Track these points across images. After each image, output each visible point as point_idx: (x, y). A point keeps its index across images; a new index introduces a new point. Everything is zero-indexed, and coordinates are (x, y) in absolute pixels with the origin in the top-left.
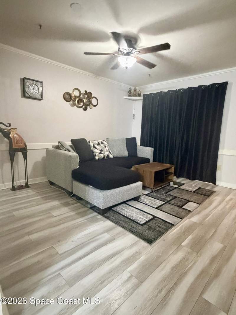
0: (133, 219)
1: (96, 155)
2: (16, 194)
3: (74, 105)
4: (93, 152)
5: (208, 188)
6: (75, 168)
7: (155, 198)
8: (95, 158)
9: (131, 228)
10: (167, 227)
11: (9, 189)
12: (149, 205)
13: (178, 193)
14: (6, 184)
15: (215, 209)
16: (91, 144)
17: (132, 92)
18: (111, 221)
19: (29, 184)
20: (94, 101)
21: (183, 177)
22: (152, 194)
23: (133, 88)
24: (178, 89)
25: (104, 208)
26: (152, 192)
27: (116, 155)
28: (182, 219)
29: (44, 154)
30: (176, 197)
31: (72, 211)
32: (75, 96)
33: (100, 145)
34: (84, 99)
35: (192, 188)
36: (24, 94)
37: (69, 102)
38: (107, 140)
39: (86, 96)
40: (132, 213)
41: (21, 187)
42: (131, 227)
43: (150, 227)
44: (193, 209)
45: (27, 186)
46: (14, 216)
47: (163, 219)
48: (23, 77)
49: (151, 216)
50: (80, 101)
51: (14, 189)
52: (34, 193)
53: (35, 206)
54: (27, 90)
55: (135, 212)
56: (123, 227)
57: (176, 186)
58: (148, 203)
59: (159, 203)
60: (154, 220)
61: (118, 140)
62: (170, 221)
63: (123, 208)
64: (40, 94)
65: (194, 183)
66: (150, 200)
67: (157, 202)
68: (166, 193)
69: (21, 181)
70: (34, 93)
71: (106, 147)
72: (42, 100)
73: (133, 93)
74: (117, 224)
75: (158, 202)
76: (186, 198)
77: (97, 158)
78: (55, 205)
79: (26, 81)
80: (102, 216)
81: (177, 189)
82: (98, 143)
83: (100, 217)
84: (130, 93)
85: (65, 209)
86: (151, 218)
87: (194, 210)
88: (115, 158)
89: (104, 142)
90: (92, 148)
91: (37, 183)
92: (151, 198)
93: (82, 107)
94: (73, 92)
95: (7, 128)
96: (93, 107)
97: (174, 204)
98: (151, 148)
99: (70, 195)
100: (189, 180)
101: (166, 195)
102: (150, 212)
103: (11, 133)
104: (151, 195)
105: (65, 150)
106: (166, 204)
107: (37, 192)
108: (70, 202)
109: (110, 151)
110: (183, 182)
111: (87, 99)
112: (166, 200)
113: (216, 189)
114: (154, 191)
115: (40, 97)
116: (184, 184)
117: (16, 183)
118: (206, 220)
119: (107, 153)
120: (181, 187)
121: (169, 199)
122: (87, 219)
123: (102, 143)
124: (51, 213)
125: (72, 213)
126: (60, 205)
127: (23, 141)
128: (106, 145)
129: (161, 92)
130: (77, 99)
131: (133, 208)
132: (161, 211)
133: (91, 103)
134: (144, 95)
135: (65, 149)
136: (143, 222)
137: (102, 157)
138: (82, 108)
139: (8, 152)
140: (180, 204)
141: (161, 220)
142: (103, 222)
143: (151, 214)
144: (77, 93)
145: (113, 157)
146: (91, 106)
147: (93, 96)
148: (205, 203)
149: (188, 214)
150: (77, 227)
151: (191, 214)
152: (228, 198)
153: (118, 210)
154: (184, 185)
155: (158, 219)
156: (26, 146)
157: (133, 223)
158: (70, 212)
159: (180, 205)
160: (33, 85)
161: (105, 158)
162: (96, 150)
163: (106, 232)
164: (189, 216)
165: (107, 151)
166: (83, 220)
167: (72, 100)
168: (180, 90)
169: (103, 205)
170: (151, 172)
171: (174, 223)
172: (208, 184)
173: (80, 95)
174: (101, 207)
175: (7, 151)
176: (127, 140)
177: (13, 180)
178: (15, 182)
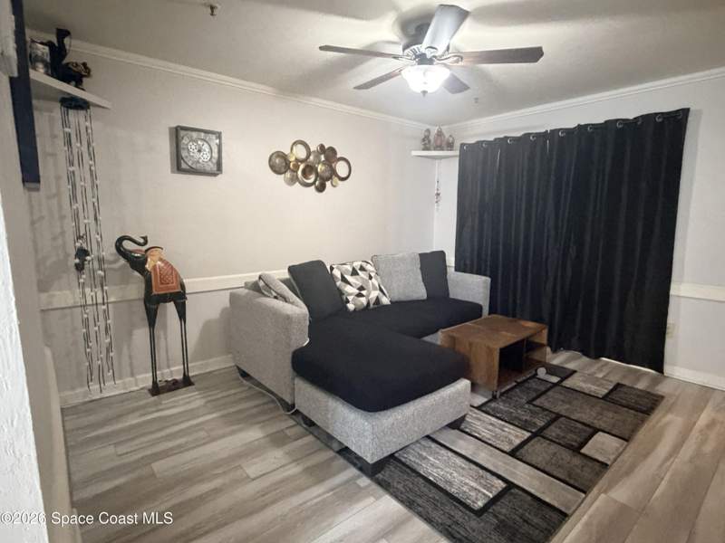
0: (453, 491)
1: (348, 302)
2: (161, 407)
3: (294, 180)
4: (341, 293)
5: (641, 385)
6: (300, 346)
7: (502, 420)
8: (347, 308)
9: (449, 526)
10: (549, 524)
11: (146, 391)
12: (490, 442)
13: (563, 401)
14: (139, 377)
15: (672, 460)
16: (337, 273)
17: (432, 138)
18: (396, 497)
19: (191, 374)
20: (341, 169)
21: (568, 348)
22: (493, 405)
23: (434, 131)
24: (551, 131)
25: (376, 459)
26: (494, 398)
27: (397, 297)
28: (585, 492)
29: (224, 300)
30: (558, 416)
31: (294, 461)
32: (297, 160)
33: (358, 274)
34: (319, 164)
35: (598, 386)
36: (179, 165)
37: (283, 176)
38: (375, 260)
39: (323, 158)
40: (448, 470)
41: (174, 386)
42: (449, 522)
43: (502, 521)
44: (612, 457)
45: (187, 381)
46: (153, 475)
47: (533, 491)
48: (175, 125)
49: (500, 481)
50: (307, 170)
51: (156, 390)
52: (203, 401)
53: (204, 444)
54: (184, 154)
55: (455, 466)
56: (429, 520)
57: (555, 379)
58: (486, 434)
59: (517, 436)
60: (511, 497)
61: (402, 260)
62: (555, 499)
63: (424, 454)
64: (214, 161)
65: (600, 370)
66: (491, 427)
67: (509, 433)
68: (530, 402)
69: (173, 369)
70: (201, 161)
71: (373, 280)
72: (220, 176)
73: (435, 141)
74: (411, 508)
75: (512, 432)
76: (585, 418)
77: (351, 306)
78: (251, 442)
79: (182, 133)
80: (372, 479)
81: (558, 388)
82: (354, 269)
83: (364, 481)
84: (427, 142)
85: (276, 456)
86: (500, 489)
87: (615, 460)
88: (394, 303)
89: (369, 267)
90: (339, 283)
91: (210, 373)
92: (493, 419)
93: (314, 183)
94: (292, 149)
95: (140, 248)
96: (340, 182)
97: (557, 441)
98: (484, 278)
99: (289, 411)
100: (585, 359)
101: (531, 407)
102: (496, 467)
103: (149, 260)
104: (494, 409)
105: (276, 297)
106: (536, 439)
107: (210, 398)
108: (289, 432)
109: (383, 287)
110: (571, 366)
111: (324, 163)
112: (535, 427)
113: (662, 389)
114: (498, 396)
115: (215, 169)
116: (574, 372)
117: (162, 374)
118: (655, 495)
119: (374, 294)
120: (568, 383)
121: (541, 424)
122: (332, 490)
123: (362, 269)
124: (242, 468)
125: (294, 470)
126: (262, 441)
127: (177, 275)
128: (373, 275)
129: (506, 138)
130: (302, 167)
131: (450, 454)
132: (524, 462)
133: (334, 172)
134: (462, 145)
135: (275, 294)
136: (480, 504)
137: (363, 304)
138: (313, 187)
139: (143, 303)
140: (573, 438)
141: (529, 498)
142: (372, 499)
143: (500, 473)
144: (300, 152)
145: (389, 303)
146: (335, 179)
147: (338, 156)
148: (642, 435)
149: (599, 475)
150: (308, 518)
151: (608, 475)
152: (704, 419)
153: (413, 459)
154: (576, 375)
155: (520, 493)
156: (183, 286)
157: (455, 506)
158: (291, 463)
159: (574, 444)
160: (199, 142)
161: (371, 306)
162: (348, 289)
163: (382, 537)
164: (603, 482)
165: (375, 289)
166: (324, 493)
167: (289, 168)
168: (554, 132)
169: (373, 454)
170: (490, 351)
171: (566, 508)
172: (639, 370)
173: (308, 157)
174: (367, 457)
175: (139, 299)
176: (423, 257)
177: (154, 369)
178: (158, 372)
